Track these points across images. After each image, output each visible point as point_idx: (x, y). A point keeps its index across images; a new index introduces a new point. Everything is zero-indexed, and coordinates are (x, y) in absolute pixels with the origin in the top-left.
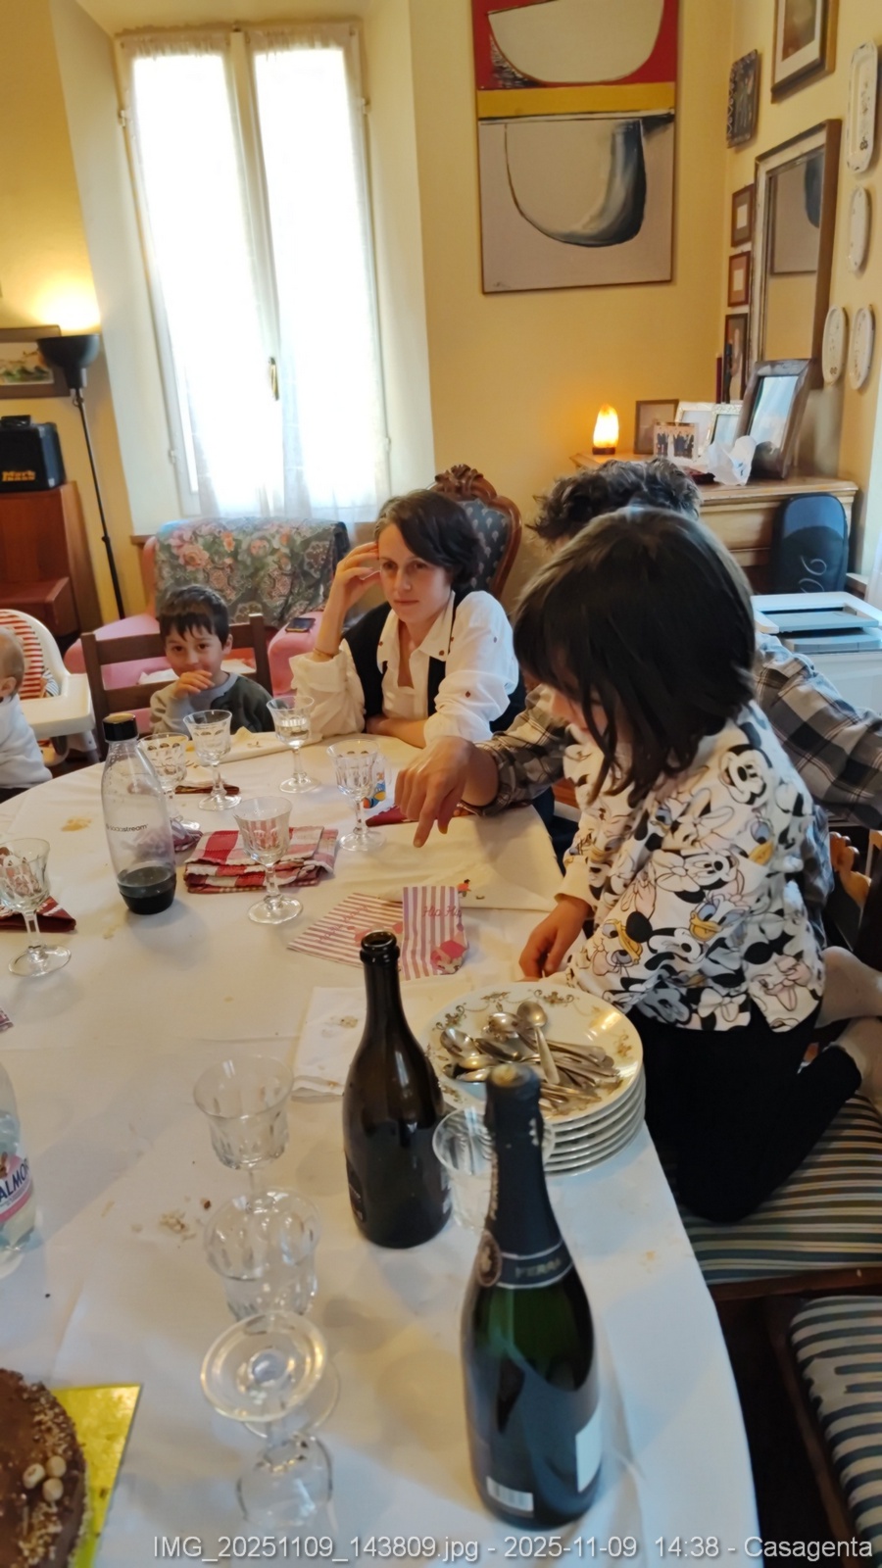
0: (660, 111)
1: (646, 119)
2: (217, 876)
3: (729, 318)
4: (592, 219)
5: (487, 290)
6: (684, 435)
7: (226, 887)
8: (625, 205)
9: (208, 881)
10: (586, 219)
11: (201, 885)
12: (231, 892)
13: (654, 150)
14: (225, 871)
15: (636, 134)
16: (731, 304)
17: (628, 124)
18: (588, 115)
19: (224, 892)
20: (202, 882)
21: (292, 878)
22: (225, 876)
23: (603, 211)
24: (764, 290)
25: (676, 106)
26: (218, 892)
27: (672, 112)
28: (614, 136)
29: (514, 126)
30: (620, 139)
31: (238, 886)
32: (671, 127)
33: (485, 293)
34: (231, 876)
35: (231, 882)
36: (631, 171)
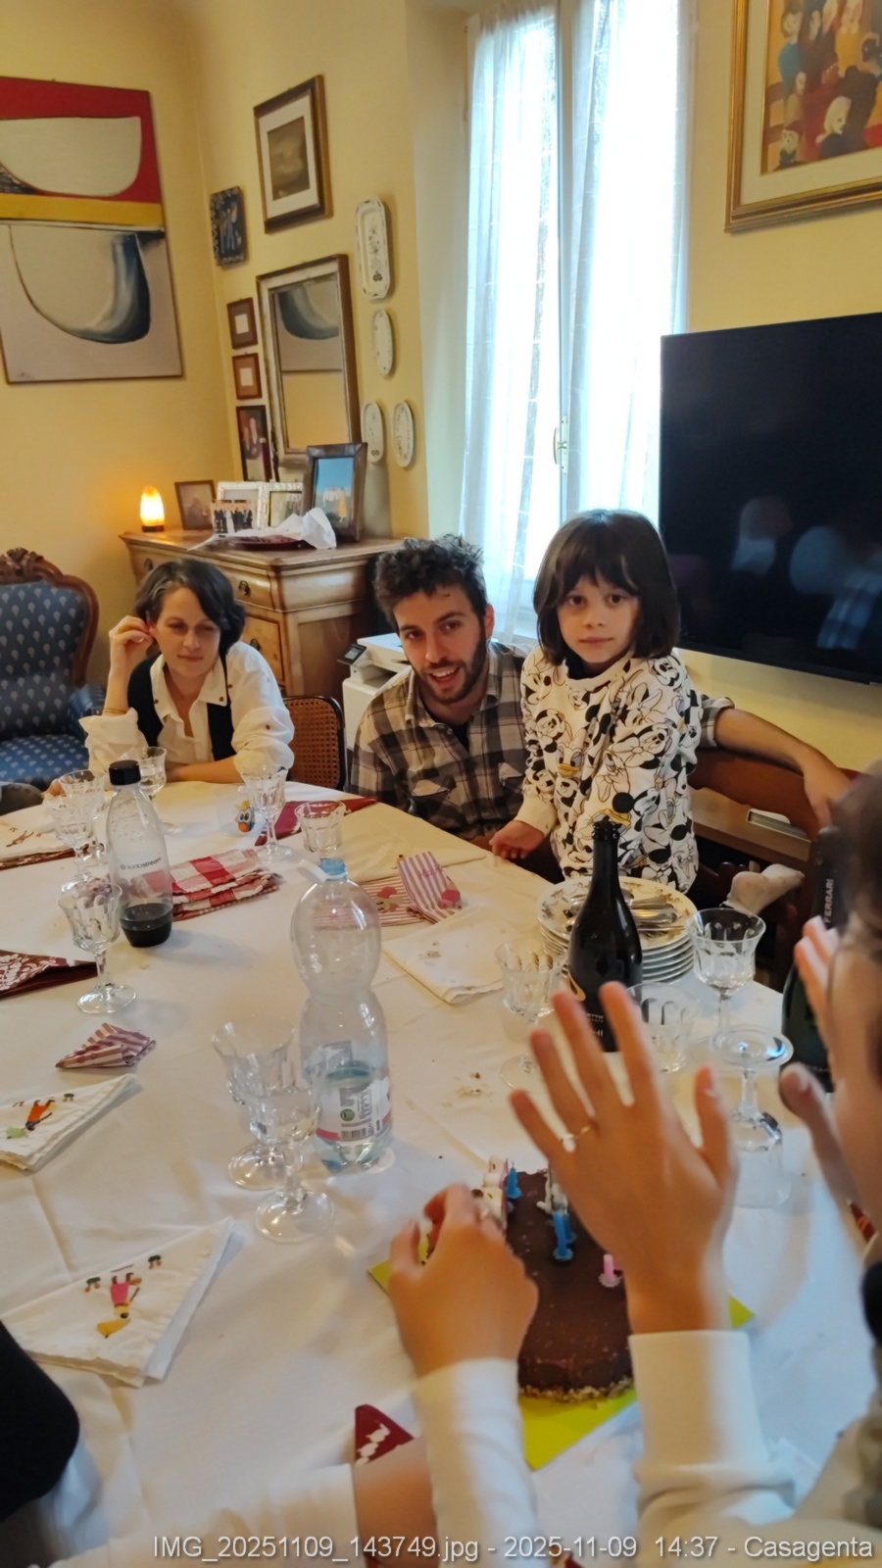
0: (152, 228)
1: (140, 234)
2: (190, 903)
3: (239, 409)
4: (105, 318)
5: (11, 379)
6: (241, 510)
7: (202, 910)
8: (132, 307)
9: (186, 908)
10: (99, 318)
11: (180, 913)
12: (209, 912)
13: (151, 260)
14: (195, 897)
15: (135, 245)
16: (240, 397)
17: (125, 237)
18: (85, 225)
19: (204, 914)
20: (180, 910)
21: (259, 888)
22: (197, 901)
23: (113, 312)
24: (280, 387)
25: (164, 225)
26: (199, 915)
27: (162, 230)
28: (113, 246)
29: (16, 228)
30: (120, 249)
31: (214, 906)
32: (163, 242)
34: (204, 899)
35: (207, 904)
36: (133, 277)
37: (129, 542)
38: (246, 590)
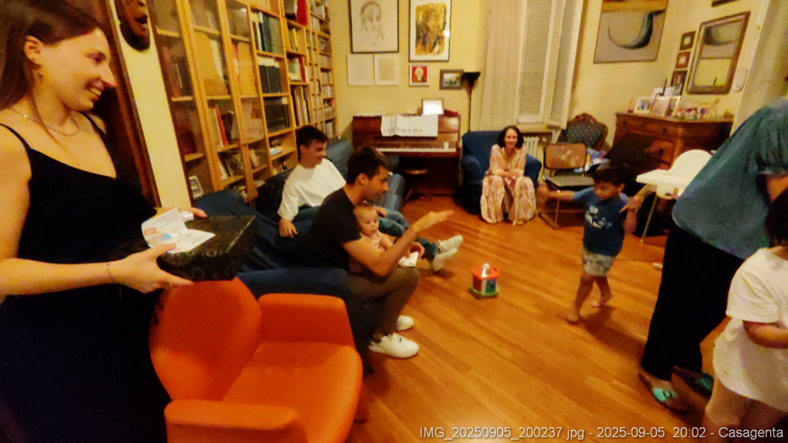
0: (660, 10)
1: (656, 12)
4: (633, 41)
15: (652, 16)
16: (677, 68)
17: (650, 13)
23: (637, 39)
24: (697, 64)
25: (666, 8)
29: (613, 14)
30: (646, 17)
32: (664, 13)
33: (594, 63)
37: (619, 116)
38: (665, 131)
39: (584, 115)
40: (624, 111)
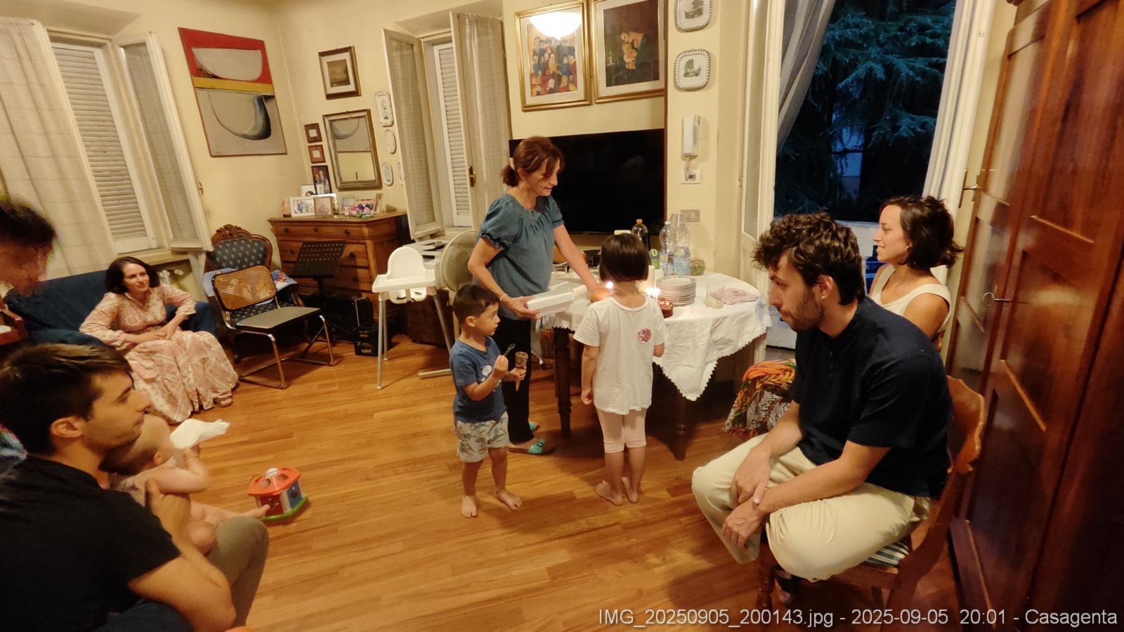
0: (269, 94)
1: (265, 96)
4: (251, 130)
5: (213, 154)
8: (264, 125)
10: (249, 129)
13: (269, 106)
15: (262, 101)
17: (258, 97)
18: (241, 92)
23: (255, 128)
24: (336, 158)
25: (274, 93)
27: (273, 95)
28: (253, 100)
29: (212, 93)
30: (256, 102)
32: (274, 100)
33: (212, 156)
36: (263, 114)
37: (273, 222)
38: (347, 233)
39: (227, 227)
40: (278, 216)
